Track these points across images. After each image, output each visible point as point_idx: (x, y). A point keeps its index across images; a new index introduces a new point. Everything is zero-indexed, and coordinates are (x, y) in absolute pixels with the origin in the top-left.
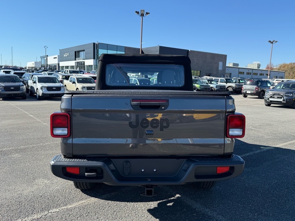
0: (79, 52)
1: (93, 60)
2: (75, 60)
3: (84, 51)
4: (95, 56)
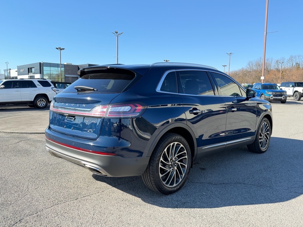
0: (31, 68)
1: (39, 75)
2: (28, 74)
3: (34, 68)
4: (41, 72)
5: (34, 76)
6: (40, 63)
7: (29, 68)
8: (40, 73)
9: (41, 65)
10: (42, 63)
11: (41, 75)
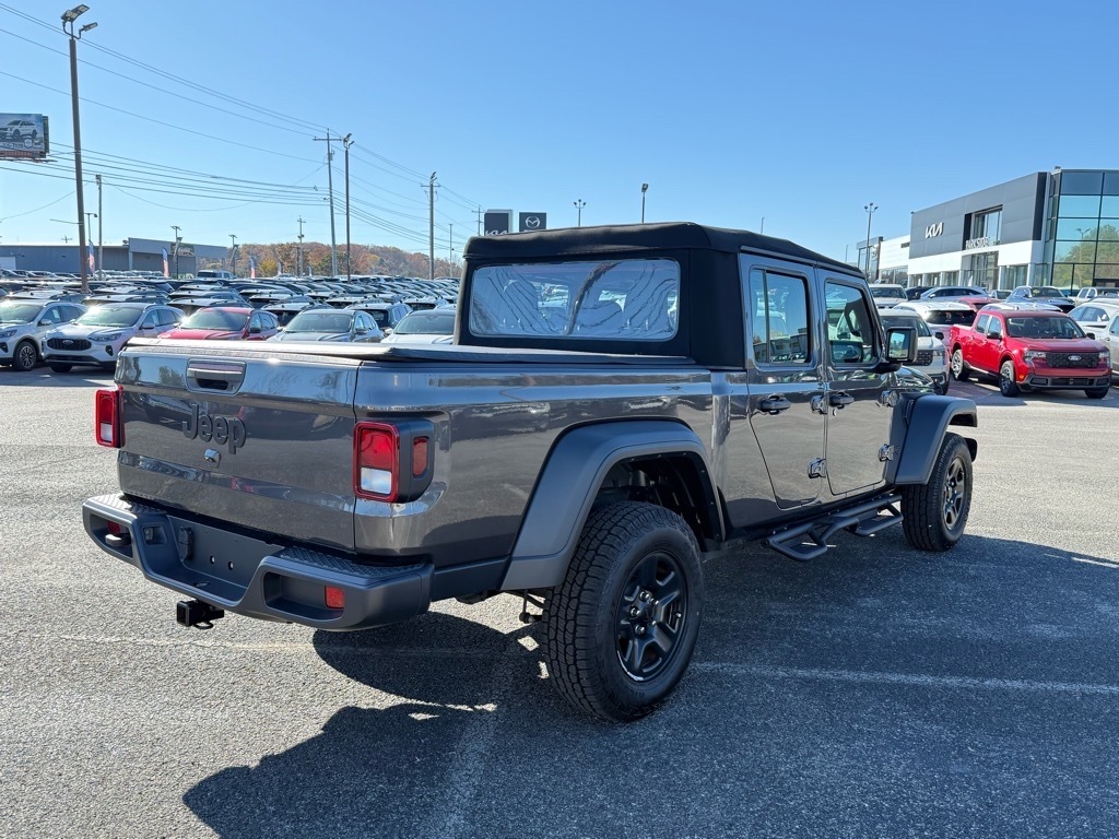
0: (981, 215)
1: (1031, 242)
3: (999, 209)
4: (1042, 228)
5: (996, 254)
6: (1042, 177)
7: (968, 217)
8: (1037, 236)
9: (1047, 189)
10: (1055, 172)
11: (1040, 243)
